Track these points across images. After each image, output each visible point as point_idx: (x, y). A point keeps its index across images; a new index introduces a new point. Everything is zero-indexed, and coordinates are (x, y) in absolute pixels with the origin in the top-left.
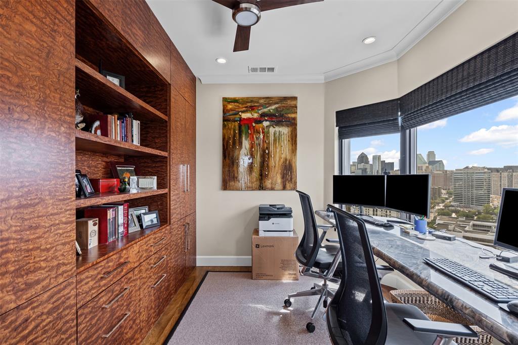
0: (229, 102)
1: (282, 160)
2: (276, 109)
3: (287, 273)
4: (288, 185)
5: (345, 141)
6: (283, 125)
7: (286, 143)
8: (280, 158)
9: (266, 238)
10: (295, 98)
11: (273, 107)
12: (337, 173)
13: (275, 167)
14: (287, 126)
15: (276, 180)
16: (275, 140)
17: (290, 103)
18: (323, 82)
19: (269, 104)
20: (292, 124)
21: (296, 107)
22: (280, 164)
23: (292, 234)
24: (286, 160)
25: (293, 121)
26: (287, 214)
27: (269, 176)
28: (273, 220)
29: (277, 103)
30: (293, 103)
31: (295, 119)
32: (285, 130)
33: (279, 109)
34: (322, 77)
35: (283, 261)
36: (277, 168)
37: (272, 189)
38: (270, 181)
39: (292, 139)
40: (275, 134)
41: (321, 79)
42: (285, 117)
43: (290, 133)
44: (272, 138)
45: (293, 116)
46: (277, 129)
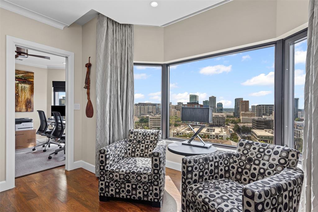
1: (26, 99)
2: (23, 76)
3: (30, 144)
4: (29, 110)
5: (57, 93)
6: (26, 84)
7: (28, 91)
8: (25, 98)
9: (18, 130)
10: (33, 73)
11: (21, 75)
12: (53, 105)
13: (22, 101)
14: (29, 84)
15: (22, 107)
16: (22, 90)
17: (30, 74)
18: (47, 68)
19: (18, 73)
20: (32, 84)
21: (34, 77)
22: (25, 100)
23: (33, 129)
24: (28, 99)
25: (32, 83)
26: (30, 121)
27: (18, 105)
28: (23, 124)
29: (23, 74)
30: (32, 75)
31: (33, 82)
32: (27, 86)
33: (24, 76)
34: (47, 66)
35: (28, 140)
36: (23, 102)
37: (20, 111)
38: (19, 108)
39: (31, 90)
40: (22, 87)
41: (46, 67)
42: (27, 80)
43: (30, 87)
44: (20, 89)
45: (32, 80)
46: (23, 85)
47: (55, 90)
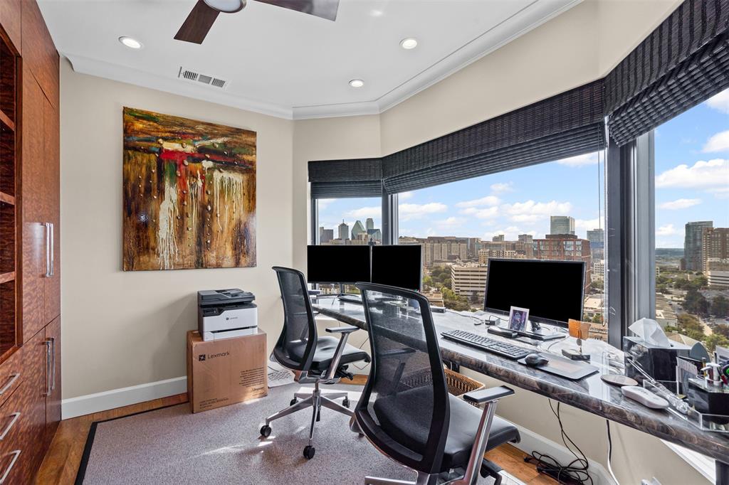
0: (138, 118)
1: (234, 222)
2: (225, 144)
3: (250, 389)
4: (243, 261)
6: (235, 171)
7: (239, 197)
8: (231, 219)
9: (216, 343)
10: (253, 134)
11: (220, 140)
13: (222, 232)
14: (242, 172)
15: (225, 252)
16: (222, 192)
17: (244, 138)
18: (291, 119)
19: (212, 134)
20: (249, 170)
21: (255, 147)
22: (231, 227)
23: (256, 331)
24: (240, 222)
25: (250, 167)
26: (244, 302)
27: (213, 246)
28: (226, 313)
29: (223, 136)
30: (250, 139)
31: (252, 163)
32: (238, 178)
33: (229, 146)
34: (291, 112)
35: (244, 373)
36: (225, 235)
37: (218, 266)
38: (214, 254)
39: (249, 192)
40: (222, 182)
41: (289, 114)
42: (238, 158)
43: (245, 183)
44: (217, 188)
45: (250, 158)
46: (226, 175)
47: (315, 194)
